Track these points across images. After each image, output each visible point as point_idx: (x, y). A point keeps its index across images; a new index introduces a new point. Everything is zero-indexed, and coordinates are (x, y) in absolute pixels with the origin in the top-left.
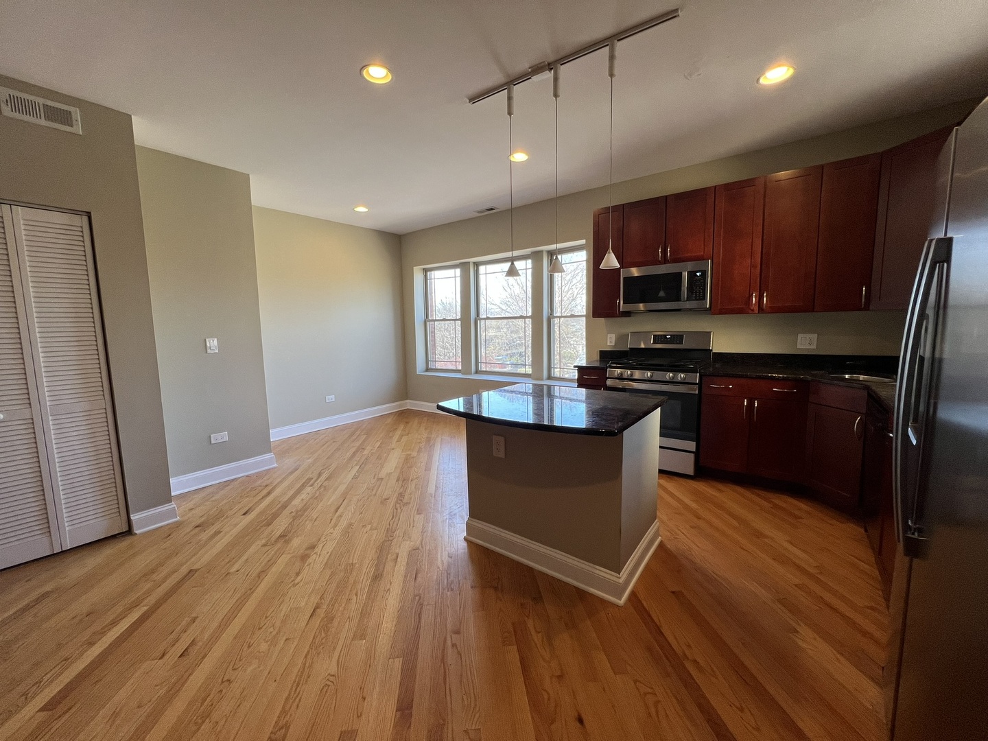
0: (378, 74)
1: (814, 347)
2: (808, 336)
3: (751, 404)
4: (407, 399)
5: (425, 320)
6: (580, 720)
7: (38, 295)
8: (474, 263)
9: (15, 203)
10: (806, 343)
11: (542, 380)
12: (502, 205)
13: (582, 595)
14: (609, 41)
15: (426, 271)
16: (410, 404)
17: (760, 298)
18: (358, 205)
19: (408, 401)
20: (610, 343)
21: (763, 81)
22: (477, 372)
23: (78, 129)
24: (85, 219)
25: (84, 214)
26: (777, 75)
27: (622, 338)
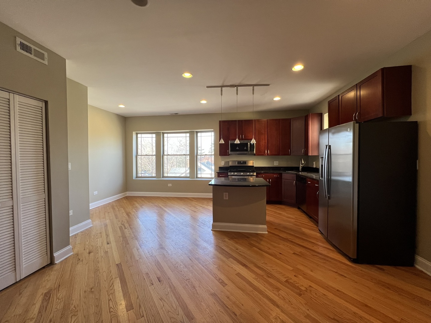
0: (187, 75)
1: (278, 165)
2: (276, 162)
3: (269, 180)
4: (127, 191)
5: (136, 155)
6: (281, 254)
7: (21, 140)
8: (162, 132)
9: (17, 93)
10: (276, 164)
11: (195, 178)
12: (180, 113)
13: (257, 234)
14: (253, 85)
15: (137, 134)
16: (128, 194)
17: (267, 151)
18: (120, 105)
19: (127, 192)
20: (222, 164)
21: (274, 99)
22: (163, 177)
23: (46, 62)
24: (44, 104)
25: (44, 101)
26: (277, 99)
27: (226, 163)
